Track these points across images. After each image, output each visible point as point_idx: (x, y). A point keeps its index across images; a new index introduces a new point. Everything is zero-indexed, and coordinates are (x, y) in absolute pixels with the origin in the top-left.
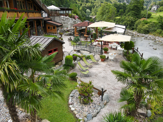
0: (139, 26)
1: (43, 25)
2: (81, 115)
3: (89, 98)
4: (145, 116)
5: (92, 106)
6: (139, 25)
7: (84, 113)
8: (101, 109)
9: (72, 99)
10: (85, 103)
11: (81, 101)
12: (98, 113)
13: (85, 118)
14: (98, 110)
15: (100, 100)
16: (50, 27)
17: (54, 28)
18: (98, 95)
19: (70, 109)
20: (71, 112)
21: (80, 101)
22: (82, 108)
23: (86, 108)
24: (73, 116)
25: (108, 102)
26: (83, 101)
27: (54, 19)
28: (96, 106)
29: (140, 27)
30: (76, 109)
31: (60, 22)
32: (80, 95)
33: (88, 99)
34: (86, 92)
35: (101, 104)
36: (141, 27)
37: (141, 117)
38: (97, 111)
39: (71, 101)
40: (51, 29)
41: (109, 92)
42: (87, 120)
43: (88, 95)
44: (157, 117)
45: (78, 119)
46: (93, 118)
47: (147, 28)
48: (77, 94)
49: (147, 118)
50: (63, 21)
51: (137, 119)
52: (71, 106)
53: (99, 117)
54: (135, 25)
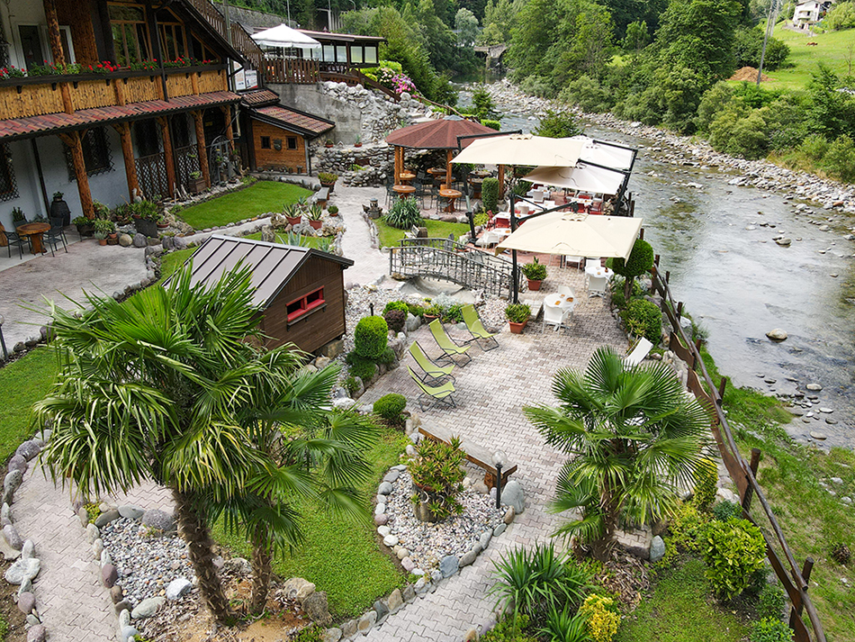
0: (721, 118)
1: (235, 130)
2: (421, 560)
3: (450, 499)
4: (643, 556)
5: (462, 526)
6: (722, 109)
7: (429, 552)
8: (494, 539)
9: (387, 503)
10: (435, 519)
11: (422, 511)
12: (480, 551)
13: (433, 570)
14: (483, 543)
15: (492, 504)
16: (273, 137)
17: (292, 143)
18: (485, 488)
19: (382, 541)
20: (386, 549)
21: (418, 511)
22: (425, 536)
23: (439, 535)
24: (390, 566)
25: (519, 510)
26: (429, 512)
27: (293, 96)
28: (476, 526)
29: (725, 121)
30: (404, 539)
31: (323, 114)
32: (417, 488)
33: (445, 505)
34: (438, 478)
35: (494, 521)
36: (730, 123)
37: (627, 562)
38: (476, 545)
39: (385, 513)
40: (278, 150)
41: (529, 473)
42: (440, 576)
43: (447, 489)
44: (683, 559)
45: (410, 573)
46: (461, 568)
47: (759, 129)
48: (406, 485)
49: (647, 564)
50: (334, 111)
51: (612, 567)
52: (382, 530)
53: (484, 566)
54: (701, 111)
